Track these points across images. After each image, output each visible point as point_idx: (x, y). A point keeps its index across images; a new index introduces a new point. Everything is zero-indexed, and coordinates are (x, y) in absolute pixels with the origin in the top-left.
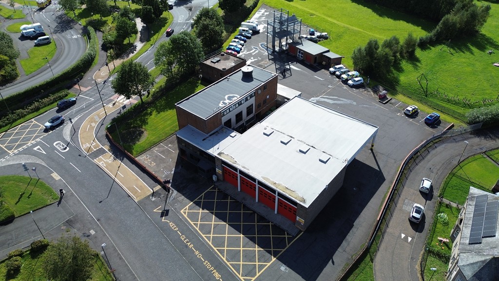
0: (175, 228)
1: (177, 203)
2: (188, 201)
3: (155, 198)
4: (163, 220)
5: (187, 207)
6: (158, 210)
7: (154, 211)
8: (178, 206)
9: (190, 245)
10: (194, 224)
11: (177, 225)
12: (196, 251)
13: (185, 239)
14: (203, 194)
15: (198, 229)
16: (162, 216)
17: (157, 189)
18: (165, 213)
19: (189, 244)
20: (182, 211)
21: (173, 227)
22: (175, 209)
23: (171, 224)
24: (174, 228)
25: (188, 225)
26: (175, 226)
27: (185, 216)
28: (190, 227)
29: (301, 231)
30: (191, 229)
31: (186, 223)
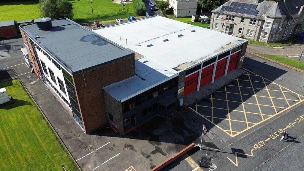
0: (260, 143)
1: (219, 140)
3: (212, 164)
4: (252, 155)
5: (225, 131)
6: (236, 162)
7: (237, 165)
8: (224, 140)
9: (280, 131)
10: (250, 126)
11: (256, 141)
12: (286, 127)
13: (275, 135)
14: (203, 116)
15: (256, 124)
16: (246, 157)
17: (194, 162)
18: (240, 153)
19: (280, 133)
20: (233, 136)
21: (259, 146)
22: (229, 142)
23: (255, 148)
24: (262, 144)
25: (253, 131)
26: (258, 143)
27: (239, 133)
28: (255, 130)
29: (241, 68)
30: (258, 130)
31: (250, 133)
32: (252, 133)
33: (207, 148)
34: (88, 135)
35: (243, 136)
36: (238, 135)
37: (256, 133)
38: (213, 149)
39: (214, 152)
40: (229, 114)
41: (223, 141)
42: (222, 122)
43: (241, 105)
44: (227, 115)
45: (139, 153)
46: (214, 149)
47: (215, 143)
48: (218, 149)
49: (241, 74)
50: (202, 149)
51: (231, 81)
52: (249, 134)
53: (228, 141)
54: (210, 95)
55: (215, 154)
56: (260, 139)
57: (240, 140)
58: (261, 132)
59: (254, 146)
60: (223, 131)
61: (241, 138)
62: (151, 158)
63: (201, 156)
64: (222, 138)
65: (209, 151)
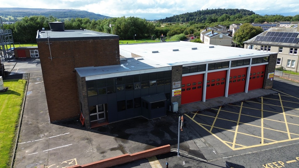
0: (277, 163)
1: (211, 151)
2: (207, 138)
5: (224, 142)
8: (219, 151)
10: (265, 142)
14: (199, 124)
15: (277, 142)
20: (233, 148)
23: (266, 167)
24: (280, 165)
25: (269, 149)
26: (274, 163)
27: (245, 147)
28: (273, 148)
29: (271, 89)
30: (278, 148)
31: (264, 150)
32: (266, 151)
33: (189, 155)
34: (52, 124)
35: (251, 151)
36: (244, 149)
37: (274, 151)
38: (197, 158)
39: (197, 162)
40: (237, 126)
41: (216, 152)
42: (224, 132)
43: (259, 120)
44: (235, 127)
45: (94, 147)
46: (199, 158)
47: (203, 152)
48: (205, 159)
49: (269, 93)
50: (181, 156)
51: (252, 98)
52: (262, 150)
53: (224, 154)
54: (219, 107)
55: (198, 164)
56: (278, 159)
57: (245, 155)
58: (282, 151)
59: (265, 165)
60: (221, 142)
61: (247, 153)
62: (105, 154)
63: (176, 163)
64: (217, 149)
65: (190, 159)
